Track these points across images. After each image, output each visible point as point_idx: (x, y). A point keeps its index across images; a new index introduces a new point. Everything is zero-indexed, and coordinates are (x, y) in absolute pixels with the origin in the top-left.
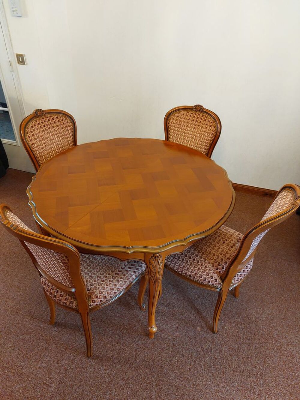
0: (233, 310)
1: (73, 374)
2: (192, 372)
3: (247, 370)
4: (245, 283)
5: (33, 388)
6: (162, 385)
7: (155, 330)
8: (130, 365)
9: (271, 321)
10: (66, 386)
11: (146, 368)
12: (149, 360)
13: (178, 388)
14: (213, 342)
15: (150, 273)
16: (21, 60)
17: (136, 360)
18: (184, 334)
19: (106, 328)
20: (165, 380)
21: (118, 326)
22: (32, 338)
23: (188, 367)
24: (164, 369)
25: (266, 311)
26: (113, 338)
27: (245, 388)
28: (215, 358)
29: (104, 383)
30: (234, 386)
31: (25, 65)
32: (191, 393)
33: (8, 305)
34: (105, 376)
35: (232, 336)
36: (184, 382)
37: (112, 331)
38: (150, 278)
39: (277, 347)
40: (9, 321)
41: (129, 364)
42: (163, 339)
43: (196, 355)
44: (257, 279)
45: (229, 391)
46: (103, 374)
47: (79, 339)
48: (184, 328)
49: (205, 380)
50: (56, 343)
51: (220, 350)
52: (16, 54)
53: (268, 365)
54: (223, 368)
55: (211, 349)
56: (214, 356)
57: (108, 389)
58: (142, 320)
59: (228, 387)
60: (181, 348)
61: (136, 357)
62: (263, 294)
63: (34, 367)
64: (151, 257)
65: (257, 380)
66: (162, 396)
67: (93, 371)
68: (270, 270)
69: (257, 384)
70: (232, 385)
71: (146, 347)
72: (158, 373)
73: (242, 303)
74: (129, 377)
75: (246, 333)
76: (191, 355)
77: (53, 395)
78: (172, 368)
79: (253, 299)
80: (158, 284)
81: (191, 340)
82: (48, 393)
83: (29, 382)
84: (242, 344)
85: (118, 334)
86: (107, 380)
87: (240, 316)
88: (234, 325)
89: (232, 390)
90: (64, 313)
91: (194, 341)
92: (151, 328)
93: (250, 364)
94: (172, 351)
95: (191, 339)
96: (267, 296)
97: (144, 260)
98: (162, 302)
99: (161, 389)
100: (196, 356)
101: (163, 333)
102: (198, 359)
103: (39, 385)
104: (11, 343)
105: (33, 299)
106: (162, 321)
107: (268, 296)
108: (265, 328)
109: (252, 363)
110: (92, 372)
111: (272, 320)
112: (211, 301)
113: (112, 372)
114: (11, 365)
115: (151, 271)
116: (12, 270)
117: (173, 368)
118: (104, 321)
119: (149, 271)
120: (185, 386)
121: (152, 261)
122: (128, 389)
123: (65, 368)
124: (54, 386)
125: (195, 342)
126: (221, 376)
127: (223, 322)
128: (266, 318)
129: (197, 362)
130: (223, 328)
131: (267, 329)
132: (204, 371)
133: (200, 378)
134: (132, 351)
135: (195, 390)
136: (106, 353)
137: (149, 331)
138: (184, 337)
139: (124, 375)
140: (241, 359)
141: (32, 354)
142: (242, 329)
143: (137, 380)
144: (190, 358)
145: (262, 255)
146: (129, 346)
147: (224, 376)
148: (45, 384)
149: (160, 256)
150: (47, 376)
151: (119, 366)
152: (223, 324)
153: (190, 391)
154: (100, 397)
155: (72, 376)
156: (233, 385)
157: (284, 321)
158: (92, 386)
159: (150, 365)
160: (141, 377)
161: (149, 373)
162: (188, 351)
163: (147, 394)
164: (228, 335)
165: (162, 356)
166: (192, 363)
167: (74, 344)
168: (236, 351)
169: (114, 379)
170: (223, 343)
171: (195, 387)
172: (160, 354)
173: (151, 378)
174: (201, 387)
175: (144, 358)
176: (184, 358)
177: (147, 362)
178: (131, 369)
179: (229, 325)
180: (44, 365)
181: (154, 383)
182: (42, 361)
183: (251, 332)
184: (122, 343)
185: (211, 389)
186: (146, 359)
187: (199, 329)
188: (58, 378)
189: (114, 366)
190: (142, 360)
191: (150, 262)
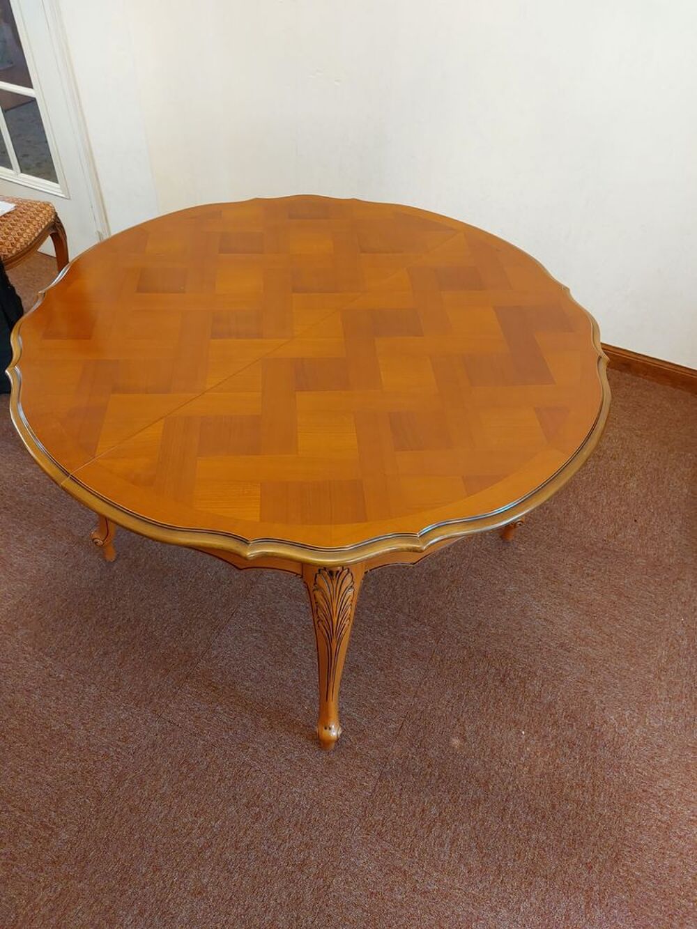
0: (556, 703)
1: (116, 812)
2: (416, 855)
3: (565, 873)
4: (604, 635)
5: (16, 831)
6: (334, 877)
7: (334, 733)
8: (259, 812)
9: (657, 751)
10: (95, 841)
11: (299, 826)
12: (312, 806)
13: (372, 893)
14: (486, 783)
15: (317, 610)
17: (277, 801)
18: (413, 750)
19: (217, 705)
20: (342, 866)
23: (409, 840)
24: (346, 836)
25: (647, 720)
26: (231, 733)
27: (549, 921)
28: (483, 827)
29: (188, 848)
30: (522, 910)
32: (403, 911)
34: (192, 829)
35: (542, 776)
36: (392, 878)
37: (232, 715)
39: (659, 823)
41: (258, 809)
42: (356, 755)
43: (434, 810)
44: (640, 628)
45: (506, 923)
46: (189, 825)
48: (417, 734)
49: (446, 881)
50: (88, 726)
51: (502, 808)
53: (625, 868)
54: (500, 858)
55: (477, 802)
56: (483, 820)
57: (195, 865)
58: (312, 696)
59: (504, 913)
60: (401, 787)
61: (279, 792)
62: (650, 672)
63: (26, 779)
65: (587, 906)
66: (327, 906)
67: (165, 812)
68: (680, 608)
69: (585, 917)
71: (309, 770)
72: (328, 844)
73: (584, 690)
74: (252, 842)
75: (579, 773)
76: (423, 811)
77: (58, 857)
78: (365, 836)
79: (617, 681)
81: (430, 770)
82: (47, 850)
83: (7, 814)
84: (565, 802)
85: (244, 726)
86: (196, 842)
87: (574, 724)
88: (552, 745)
89: (514, 921)
90: (120, 652)
91: (437, 774)
93: (575, 860)
94: (375, 790)
95: (428, 767)
96: (659, 678)
98: (371, 656)
99: (329, 887)
100: (435, 814)
101: (359, 739)
102: (439, 824)
105: (51, 602)
106: (364, 706)
107: (663, 678)
108: (637, 765)
109: (581, 857)
110: (163, 814)
111: (659, 747)
112: (503, 672)
113: (213, 823)
115: (317, 606)
116: (13, 522)
117: (369, 837)
119: (314, 605)
120: (392, 890)
121: (323, 582)
122: (245, 873)
123: (99, 793)
124: (64, 836)
125: (439, 775)
126: (491, 878)
127: (523, 733)
128: (644, 739)
129: (435, 832)
130: (521, 751)
131: (640, 770)
132: (450, 857)
133: (435, 874)
134: (271, 775)
137: (319, 735)
138: (413, 758)
139: (241, 834)
140: (555, 842)
141: (26, 744)
142: (572, 759)
143: (270, 852)
144: (417, 815)
145: (667, 560)
146: (266, 762)
147: (499, 881)
148: (46, 827)
149: (346, 572)
150: (52, 807)
152: (523, 737)
153: (402, 906)
154: (171, 881)
155: (113, 817)
156: (519, 909)
157: (692, 756)
158: (157, 851)
159: (311, 820)
160: (282, 846)
161: (306, 839)
162: (415, 799)
163: (290, 895)
164: (530, 772)
165: (346, 800)
166: (420, 832)
167: (131, 734)
168: (544, 817)
169: (214, 842)
170: (512, 791)
171: (418, 897)
172: (341, 794)
173: (309, 853)
174: (434, 899)
175: (297, 799)
176: (402, 815)
177: (305, 811)
178: (261, 821)
179: (539, 744)
180: (49, 778)
181: (313, 870)
182: (46, 768)
183: (596, 771)
184: (250, 750)
185: (459, 910)
186: (304, 802)
187: (456, 742)
188: (79, 816)
189: (221, 807)
190: (293, 802)
191: (316, 583)
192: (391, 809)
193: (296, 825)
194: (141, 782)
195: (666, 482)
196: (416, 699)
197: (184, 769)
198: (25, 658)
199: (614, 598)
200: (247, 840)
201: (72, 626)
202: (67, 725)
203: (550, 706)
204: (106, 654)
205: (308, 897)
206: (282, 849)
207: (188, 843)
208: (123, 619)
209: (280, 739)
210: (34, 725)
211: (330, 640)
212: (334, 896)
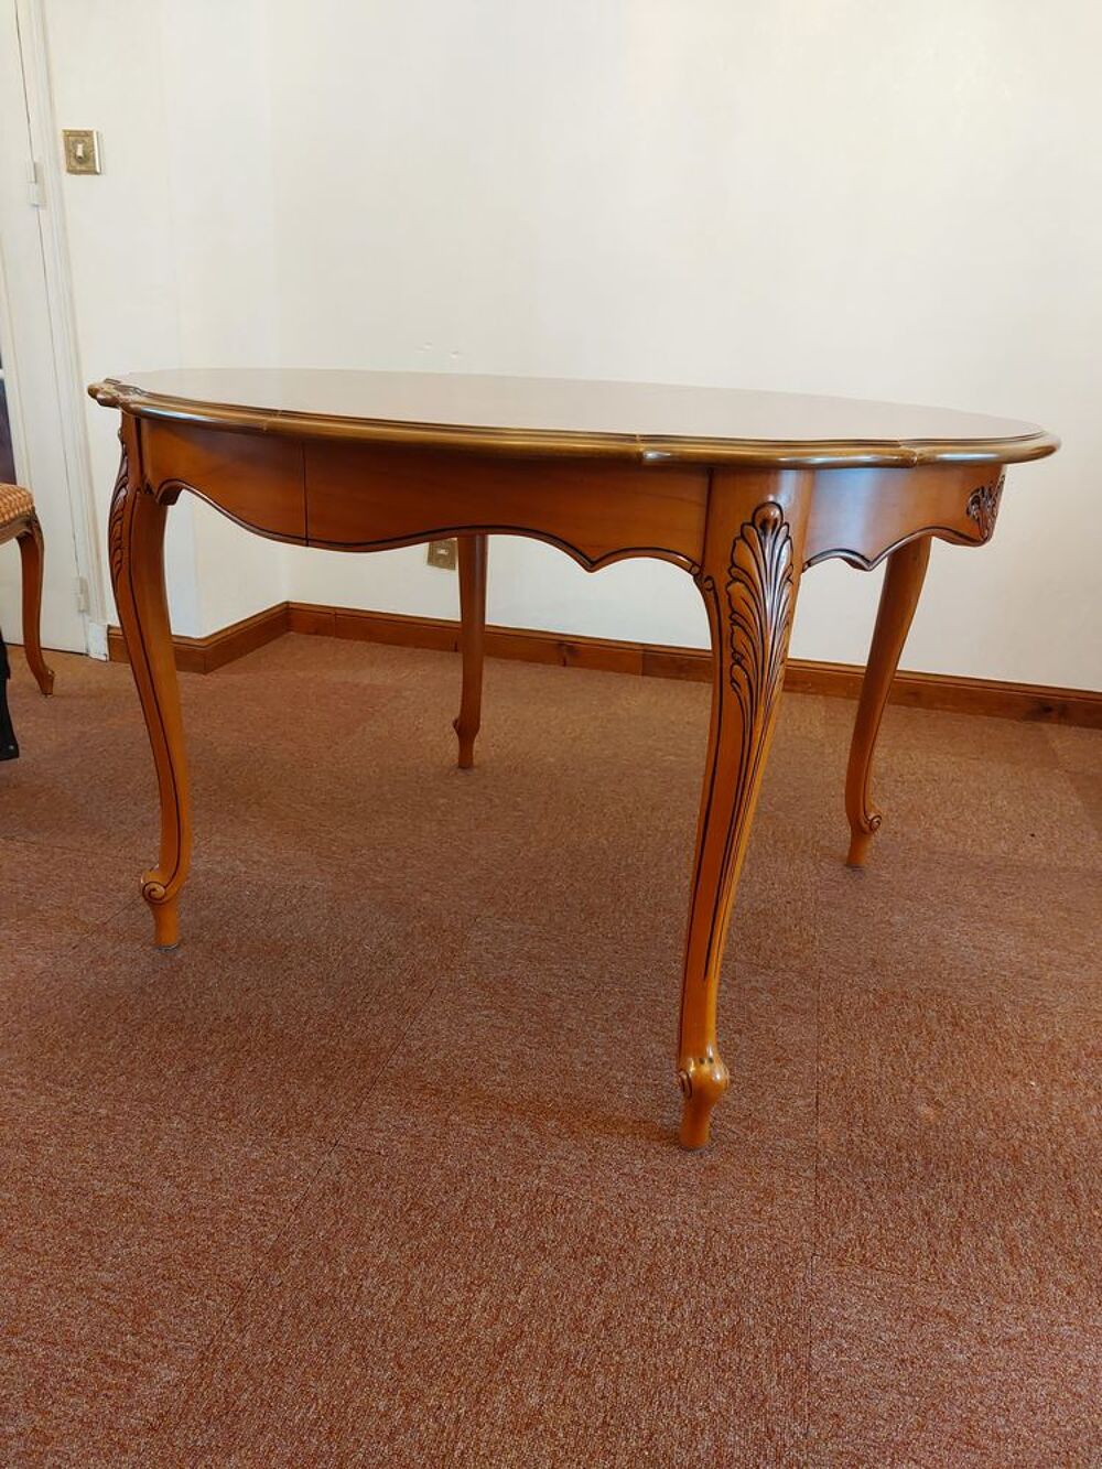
0: (1060, 1041)
5: (39, 1385)
6: (809, 1346)
7: (720, 1074)
8: (603, 1263)
10: (247, 1372)
11: (696, 1273)
12: (708, 1240)
14: (1015, 1158)
16: (80, 153)
18: (857, 1131)
19: (450, 1114)
20: (817, 1324)
21: (508, 1105)
24: (800, 1275)
26: (493, 1150)
31: (96, 173)
34: (469, 1313)
36: (928, 1329)
37: (484, 1124)
41: (599, 1259)
43: (945, 1210)
48: (852, 1108)
49: (1035, 1315)
50: (179, 1180)
52: (65, 131)
55: (1015, 1187)
56: (1045, 1213)
57: (498, 1376)
60: (864, 1185)
61: (631, 1225)
63: (50, 1286)
66: (823, 1399)
67: (398, 1294)
71: (675, 1184)
72: (771, 1293)
74: (610, 1315)
76: (926, 1213)
77: (161, 1417)
78: (838, 1269)
81: (903, 1154)
82: (130, 1409)
83: (13, 1357)
85: (518, 1137)
86: (484, 1334)
90: (221, 1063)
91: (920, 1158)
92: (702, 1062)
94: (818, 1196)
95: (898, 1151)
97: (699, 562)
99: (808, 1366)
100: (951, 1216)
101: (749, 1130)
102: (967, 1229)
103: (73, 1373)
110: (393, 1301)
112: (948, 1014)
113: (511, 1296)
115: (735, 622)
117: (846, 1269)
119: (726, 624)
120: (940, 1348)
121: (746, 556)
122: (617, 1371)
123: (236, 1286)
124: (168, 1374)
125: (925, 1158)
127: (1033, 1083)
129: (968, 1241)
130: (1045, 1108)
132: (1019, 1276)
133: (1008, 1307)
134: (602, 1202)
135: (1001, 1365)
136: (464, 1212)
138: (861, 1142)
139: (581, 1306)
141: (38, 1227)
144: (919, 1222)
146: (584, 1183)
148: (114, 1365)
149: (785, 526)
150: (126, 1327)
151: (546, 1267)
152: (1037, 1090)
154: (452, 1416)
158: (401, 1367)
160: (677, 1312)
161: (721, 1292)
162: (900, 1198)
163: (732, 1393)
164: (1078, 1133)
165: (770, 1219)
166: (941, 1247)
167: (281, 1179)
169: (526, 1329)
170: (1067, 1163)
172: (755, 1212)
173: (739, 1315)
175: (673, 1231)
176: (891, 1226)
177: (698, 1248)
178: (614, 1276)
179: (1069, 1096)
180: (107, 1277)
181: (761, 1341)
182: (98, 1260)
184: (543, 1170)
186: (688, 1233)
187: (924, 1110)
188: (196, 1333)
189: (518, 1267)
190: (668, 1237)
191: (734, 565)
192: (864, 1220)
193: (690, 1271)
194: (329, 1255)
195: (1045, 798)
196: (822, 1063)
197: (418, 1218)
198: (14, 1094)
199: (1062, 914)
200: (597, 1315)
201: (109, 1039)
202: (132, 1184)
203: (1053, 1046)
204: (192, 1069)
205: (773, 1389)
206: (679, 1316)
207: (468, 1340)
208: (216, 1019)
209: (596, 1147)
210: (54, 1193)
211: (754, 713)
212: (828, 1380)
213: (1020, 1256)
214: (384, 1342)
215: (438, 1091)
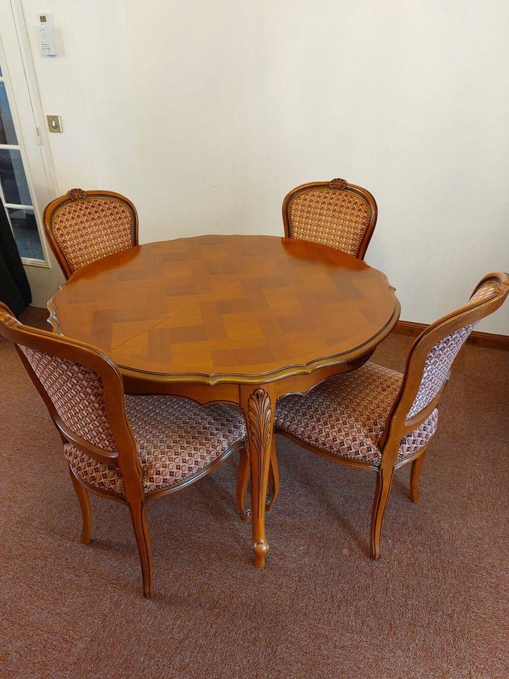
0: (408, 521)
1: (117, 625)
2: (333, 624)
3: (436, 622)
4: (430, 479)
5: (45, 647)
6: (278, 646)
7: (264, 548)
8: (219, 612)
9: (479, 541)
10: (104, 646)
11: (248, 617)
12: (255, 604)
13: (306, 652)
14: (372, 575)
15: (250, 426)
16: (54, 125)
17: (231, 603)
18: (319, 561)
19: (180, 550)
20: (282, 638)
21: (200, 547)
22: (50, 566)
23: (326, 616)
24: (282, 619)
25: (469, 524)
26: (192, 565)
27: (431, 653)
28: (375, 602)
29: (172, 641)
30: (411, 649)
31: (61, 132)
32: (330, 661)
33: (12, 513)
34: (173, 629)
35: (408, 565)
36: (318, 641)
37: (191, 555)
38: (250, 437)
39: (491, 584)
40: (11, 538)
41: (218, 610)
42: (281, 568)
43: (339, 595)
44: (452, 473)
45: (402, 659)
46: (171, 626)
47: (131, 567)
48: (320, 552)
49: (356, 638)
50: (90, 574)
51: (385, 588)
52: (47, 116)
53: (474, 614)
54: (390, 619)
55: (367, 587)
56: (374, 598)
57: (178, 651)
58: (244, 537)
59: (399, 652)
60: (314, 584)
61: (231, 598)
62: (464, 497)
63: (49, 612)
64: (250, 396)
65: (454, 640)
66: (276, 665)
67: (153, 620)
68: (474, 459)
69: (455, 647)
70: (407, 647)
71: (250, 582)
72: (270, 626)
73: (424, 512)
74: (217, 632)
75: (432, 561)
76: (332, 596)
77: (78, 660)
78: (295, 617)
79: (444, 504)
80: (265, 450)
82: (70, 656)
83: (37, 637)
84: (426, 579)
85: (201, 560)
86: (176, 636)
87: (422, 532)
88: (410, 546)
89: (407, 657)
91: (337, 573)
92: (259, 544)
93: (440, 613)
94: (297, 588)
95: (331, 570)
96: (471, 499)
97: (239, 403)
98: (280, 508)
99: (275, 653)
100: (341, 598)
101: (281, 559)
102: (344, 603)
103: (54, 643)
104: (12, 573)
105: (55, 502)
106: (281, 538)
107: (473, 499)
108: (468, 551)
109: (444, 611)
110: (151, 622)
111: (480, 539)
113: (187, 623)
114: (9, 608)
115: (251, 424)
116: (24, 457)
117: (298, 618)
118: (177, 538)
119: (248, 423)
120: (320, 648)
121: (254, 405)
122: (215, 651)
123: (104, 615)
124: (81, 645)
125: (339, 574)
126: (386, 632)
127: (390, 541)
128: (469, 535)
129: (343, 608)
130: (391, 552)
131: (471, 554)
132: (356, 623)
133: (348, 635)
134: (224, 588)
135: (337, 656)
136: (178, 590)
137: (254, 550)
138: (319, 565)
139: (209, 627)
140: (425, 604)
141: (46, 590)
142: (425, 553)
143: (231, 636)
144: (328, 600)
145: (460, 433)
146: (219, 580)
147: (392, 633)
148: (67, 641)
149: (266, 394)
150: (70, 628)
151: (200, 613)
152: (391, 545)
153: (328, 658)
154: (162, 664)
155: (115, 629)
156: (409, 648)
157: (502, 542)
158: (150, 646)
159: (256, 612)
160: (239, 631)
161: (255, 624)
162: (325, 590)
163: (249, 661)
164: (399, 564)
165: (278, 597)
166: (333, 610)
167: (122, 575)
168: (414, 590)
169: (190, 635)
170: (389, 577)
171: (338, 651)
172: (274, 594)
173: (258, 633)
174: (350, 650)
175: (245, 600)
176: (319, 601)
177: (251, 607)
178: (221, 617)
179: (402, 547)
180: (66, 610)
181: (263, 643)
182: (63, 603)
183: (442, 558)
184: (207, 574)
185: (368, 655)
186: (249, 601)
187: (346, 552)
188: (90, 631)
189: (191, 612)
190: (242, 602)
191: (249, 406)
192: (309, 598)
193: (246, 616)
195: (450, 391)
196: (315, 530)
198: (41, 537)
199: (432, 458)
200: (213, 631)
203: (404, 523)
205: (262, 661)
206: (239, 633)
207: (171, 638)
208: (107, 506)
209: (227, 566)
211: (260, 449)
212: (280, 658)
213: (359, 615)
214: (146, 637)
215: (178, 540)
